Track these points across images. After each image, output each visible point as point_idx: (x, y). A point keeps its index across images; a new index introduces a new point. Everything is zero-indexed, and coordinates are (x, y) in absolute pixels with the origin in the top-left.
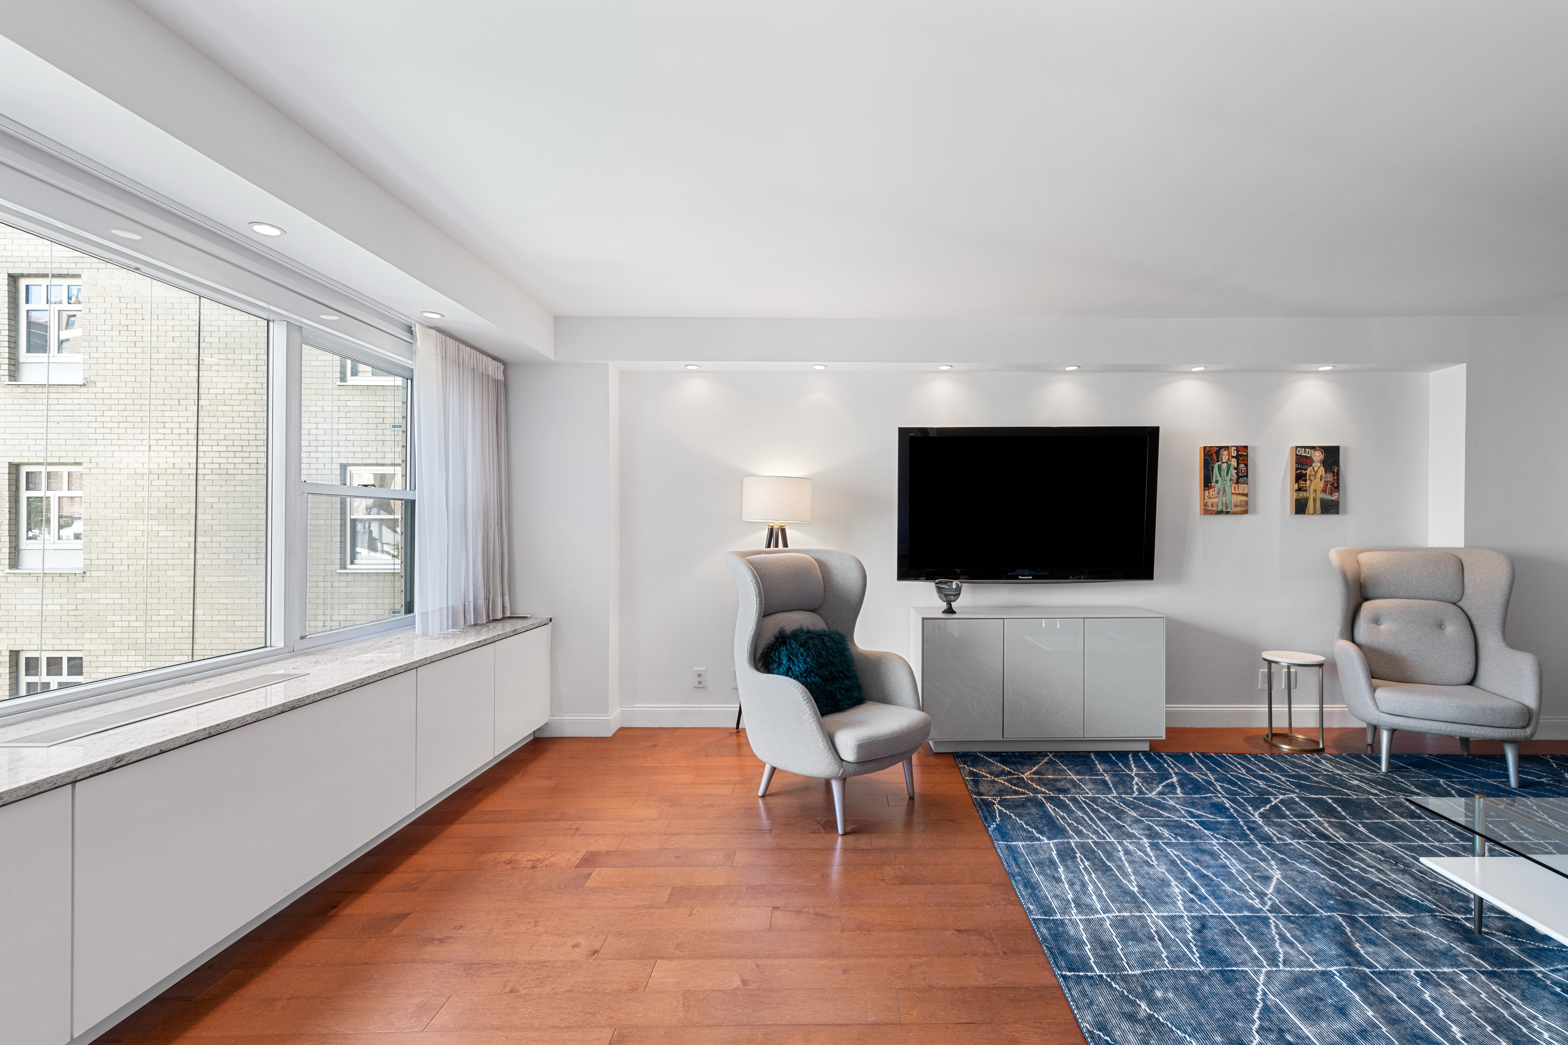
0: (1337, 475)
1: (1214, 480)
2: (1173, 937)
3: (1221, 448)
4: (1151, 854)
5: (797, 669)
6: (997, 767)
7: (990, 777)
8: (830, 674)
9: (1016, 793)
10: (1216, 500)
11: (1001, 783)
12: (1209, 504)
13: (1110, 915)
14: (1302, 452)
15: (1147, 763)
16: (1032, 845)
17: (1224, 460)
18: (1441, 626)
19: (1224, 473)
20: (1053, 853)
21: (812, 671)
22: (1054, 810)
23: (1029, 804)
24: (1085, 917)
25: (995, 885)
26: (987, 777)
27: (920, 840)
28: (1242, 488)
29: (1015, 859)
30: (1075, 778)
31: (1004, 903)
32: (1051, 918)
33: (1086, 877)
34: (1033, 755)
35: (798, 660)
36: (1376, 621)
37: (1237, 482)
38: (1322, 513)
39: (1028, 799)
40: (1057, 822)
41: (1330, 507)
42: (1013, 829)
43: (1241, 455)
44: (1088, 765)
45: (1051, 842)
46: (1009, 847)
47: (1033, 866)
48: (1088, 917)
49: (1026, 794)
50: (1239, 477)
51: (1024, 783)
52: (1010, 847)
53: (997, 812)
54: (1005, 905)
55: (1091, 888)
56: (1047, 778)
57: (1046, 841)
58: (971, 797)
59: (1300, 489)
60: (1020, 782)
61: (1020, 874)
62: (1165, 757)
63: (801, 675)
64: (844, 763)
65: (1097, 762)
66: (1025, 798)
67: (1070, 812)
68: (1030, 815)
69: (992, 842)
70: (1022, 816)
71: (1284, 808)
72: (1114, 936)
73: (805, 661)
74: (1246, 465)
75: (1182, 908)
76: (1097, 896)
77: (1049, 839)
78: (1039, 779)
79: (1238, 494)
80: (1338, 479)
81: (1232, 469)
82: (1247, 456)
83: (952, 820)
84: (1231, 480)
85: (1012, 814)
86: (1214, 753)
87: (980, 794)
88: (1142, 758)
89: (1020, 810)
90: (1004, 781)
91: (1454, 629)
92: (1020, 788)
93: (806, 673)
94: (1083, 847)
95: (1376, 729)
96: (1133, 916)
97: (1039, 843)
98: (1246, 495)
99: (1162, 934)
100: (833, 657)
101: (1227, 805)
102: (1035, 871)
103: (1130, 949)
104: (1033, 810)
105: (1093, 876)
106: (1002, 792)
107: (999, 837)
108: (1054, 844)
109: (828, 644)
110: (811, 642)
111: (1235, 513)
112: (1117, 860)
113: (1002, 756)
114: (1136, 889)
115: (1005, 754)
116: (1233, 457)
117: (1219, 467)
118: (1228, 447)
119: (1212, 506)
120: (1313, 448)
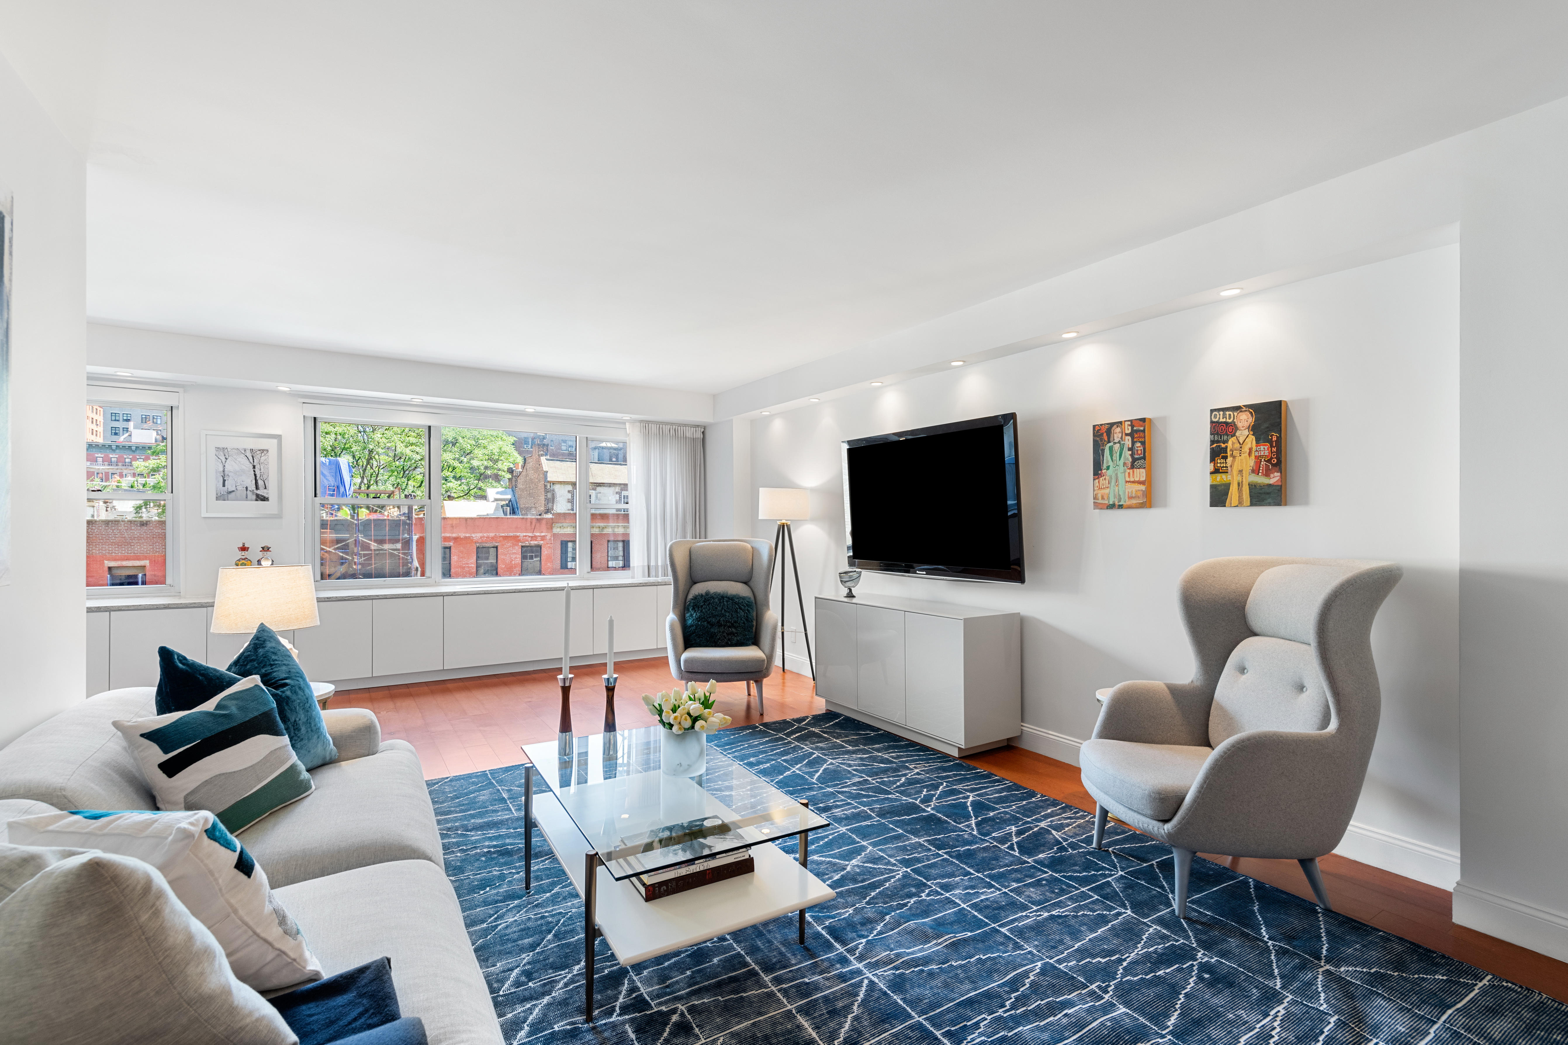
0: (1278, 444)
1: (1105, 466)
3: (1113, 424)
14: (1220, 417)
17: (1116, 440)
19: (1116, 456)
28: (1141, 474)
37: (1133, 467)
38: (1253, 504)
41: (1268, 496)
50: (1134, 460)
74: (1143, 443)
79: (1133, 482)
80: (1283, 451)
81: (1126, 449)
82: (1145, 431)
84: (1125, 464)
98: (1148, 483)
116: (1127, 435)
117: (1111, 449)
118: (1121, 423)
119: (1103, 498)
120: (1237, 409)
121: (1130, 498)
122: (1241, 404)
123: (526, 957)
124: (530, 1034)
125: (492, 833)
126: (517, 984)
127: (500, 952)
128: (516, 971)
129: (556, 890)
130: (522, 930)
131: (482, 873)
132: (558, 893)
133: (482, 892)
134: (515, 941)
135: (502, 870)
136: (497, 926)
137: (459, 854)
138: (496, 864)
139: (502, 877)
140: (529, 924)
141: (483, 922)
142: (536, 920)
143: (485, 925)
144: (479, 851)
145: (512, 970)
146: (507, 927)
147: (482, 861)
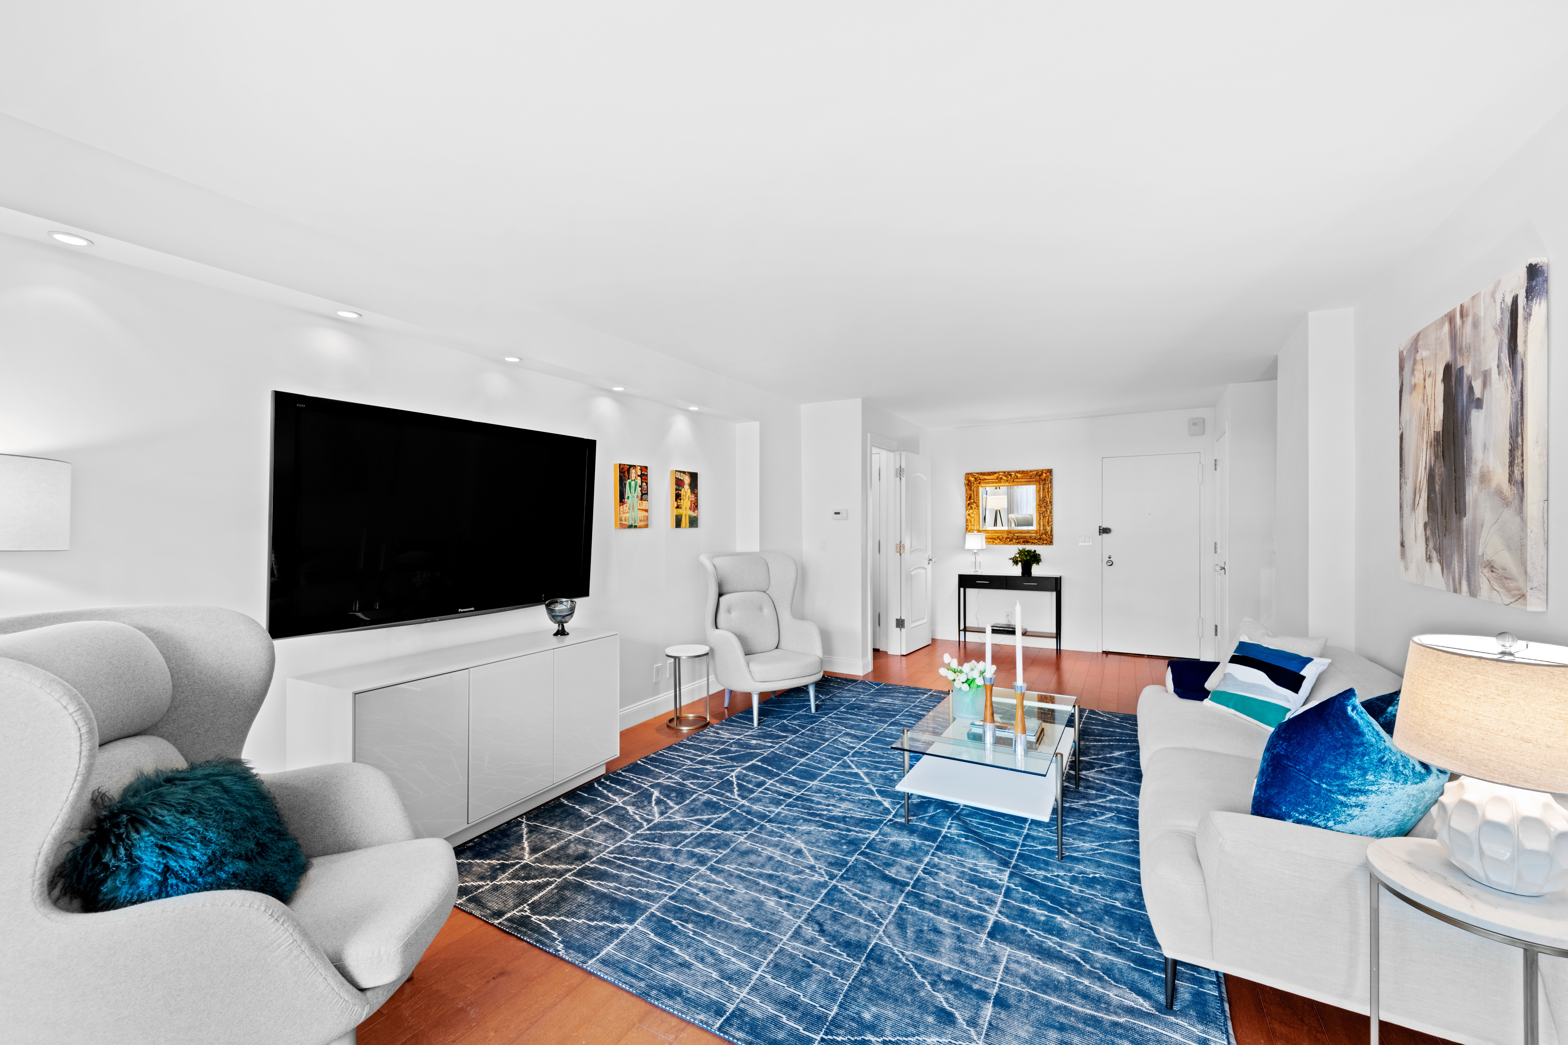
0: (696, 495)
1: (626, 497)
2: (818, 952)
3: (631, 466)
4: (721, 880)
5: (190, 863)
6: (479, 865)
7: (488, 884)
8: (257, 844)
9: (539, 887)
10: (627, 515)
11: (508, 884)
12: (623, 518)
13: (762, 968)
14: (679, 476)
15: (618, 787)
16: (622, 942)
17: (633, 478)
18: (761, 609)
19: (633, 489)
20: (651, 937)
21: (225, 854)
22: (599, 884)
23: (568, 893)
24: (748, 987)
25: (640, 1022)
26: (482, 886)
27: (492, 1034)
28: (644, 505)
29: (627, 973)
30: (578, 834)
31: (673, 1036)
32: (728, 1014)
33: (706, 942)
34: (505, 830)
35: (186, 845)
36: (729, 611)
37: (641, 499)
38: (690, 527)
39: (562, 887)
40: (618, 897)
41: (693, 522)
42: (584, 935)
43: (644, 474)
44: (572, 814)
45: (635, 925)
46: (604, 962)
47: (650, 966)
48: (750, 985)
49: (552, 883)
50: (642, 494)
51: (535, 869)
52: (603, 960)
53: (543, 925)
54: (676, 1038)
55: (721, 951)
56: (553, 850)
57: (631, 927)
58: (492, 925)
59: (678, 507)
60: (527, 871)
61: (652, 987)
62: (623, 773)
63: (201, 874)
64: (369, 994)
65: (577, 807)
66: (556, 888)
67: (616, 878)
68: (583, 906)
69: (582, 969)
70: (575, 913)
71: (745, 784)
72: (787, 988)
73: (205, 841)
74: (647, 484)
75: (791, 918)
76: (734, 956)
77: (631, 921)
78: (545, 855)
79: (642, 510)
80: (697, 500)
81: (638, 486)
82: (647, 475)
83: (502, 974)
84: (637, 496)
85: (562, 918)
86: (654, 754)
87: (499, 914)
88: (608, 783)
89: (566, 908)
90: (509, 879)
91: (768, 611)
92: (536, 878)
93: (211, 863)
94: (666, 909)
95: (748, 696)
96: (776, 953)
97: (625, 934)
98: (647, 511)
99: (809, 955)
100: (248, 808)
101: (715, 800)
102: (656, 970)
103: (810, 991)
104: (580, 898)
105: (709, 936)
106: (521, 896)
107: (582, 958)
108: (641, 924)
109: (235, 787)
110: (200, 797)
111: (640, 527)
112: (706, 905)
113: (470, 848)
114: (749, 925)
115: (471, 844)
116: (638, 476)
117: (630, 484)
118: (635, 466)
119: (625, 520)
120: (684, 472)
121: (641, 521)
122: (686, 471)
123: (1091, 822)
124: (1108, 796)
125: (1051, 942)
126: (1103, 814)
127: (1104, 831)
128: (1100, 818)
129: (1040, 847)
130: (1083, 835)
131: (1088, 894)
132: (1041, 844)
133: (1097, 875)
134: (1092, 832)
135: (1069, 887)
136: (1099, 846)
137: (1102, 930)
138: (1071, 897)
139: (1074, 880)
140: (1075, 836)
141: (1107, 853)
142: (1070, 837)
143: (1107, 850)
144: (1080, 920)
145: (1102, 820)
146: (1092, 842)
147: (1082, 909)
